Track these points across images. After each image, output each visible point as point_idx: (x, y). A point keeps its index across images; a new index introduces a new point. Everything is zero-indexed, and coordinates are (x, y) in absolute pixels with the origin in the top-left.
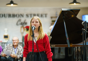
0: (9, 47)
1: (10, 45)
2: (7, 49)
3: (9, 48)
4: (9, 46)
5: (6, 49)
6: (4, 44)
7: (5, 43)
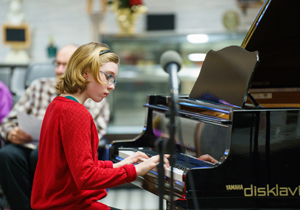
0: (37, 95)
1: (46, 88)
2: (33, 104)
3: (40, 99)
4: (41, 91)
5: (28, 105)
6: (7, 71)
7: (13, 67)
